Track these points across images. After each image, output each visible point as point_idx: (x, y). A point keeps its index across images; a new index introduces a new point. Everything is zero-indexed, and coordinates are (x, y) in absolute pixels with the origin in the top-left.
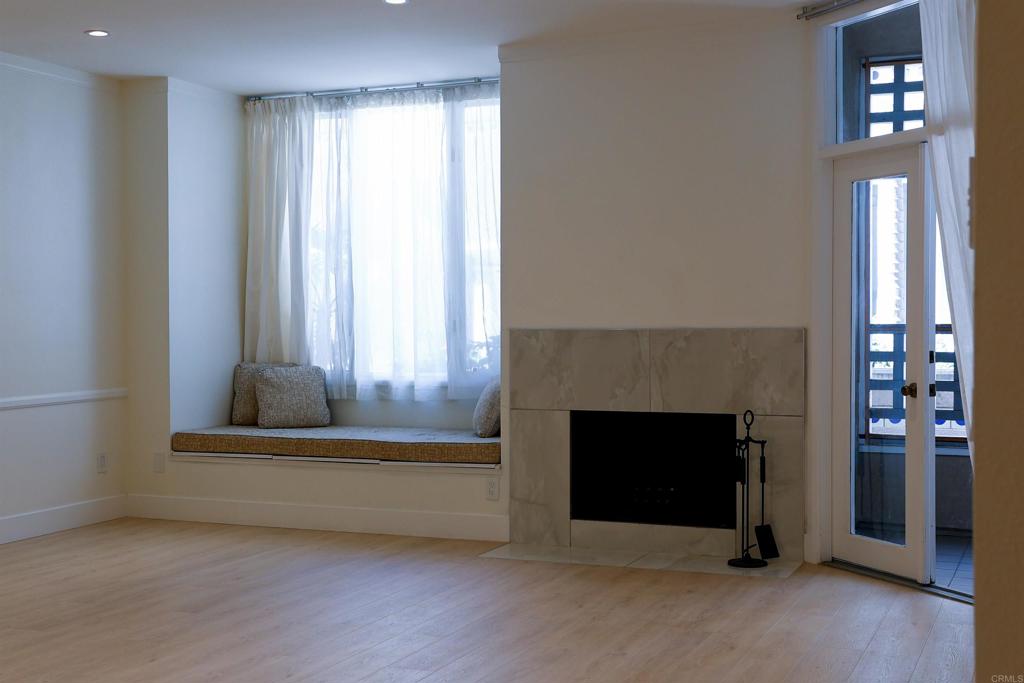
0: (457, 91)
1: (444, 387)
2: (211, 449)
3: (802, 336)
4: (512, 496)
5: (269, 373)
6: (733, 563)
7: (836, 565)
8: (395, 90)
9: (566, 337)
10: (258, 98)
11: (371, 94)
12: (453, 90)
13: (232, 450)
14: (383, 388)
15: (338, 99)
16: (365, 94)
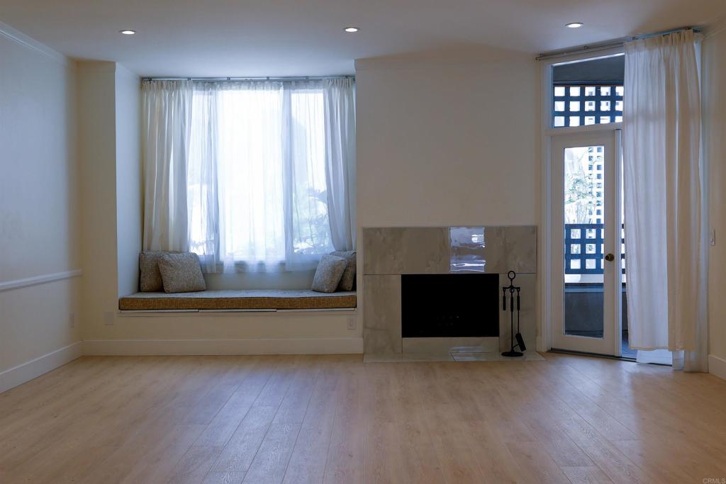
0: (293, 84)
1: (282, 264)
2: (151, 307)
3: (535, 230)
4: (365, 327)
5: (167, 257)
6: (505, 354)
7: (556, 352)
8: (251, 81)
9: (398, 232)
10: (150, 79)
11: (233, 81)
12: (290, 83)
13: (167, 307)
14: (241, 266)
15: (210, 83)
16: (230, 82)
